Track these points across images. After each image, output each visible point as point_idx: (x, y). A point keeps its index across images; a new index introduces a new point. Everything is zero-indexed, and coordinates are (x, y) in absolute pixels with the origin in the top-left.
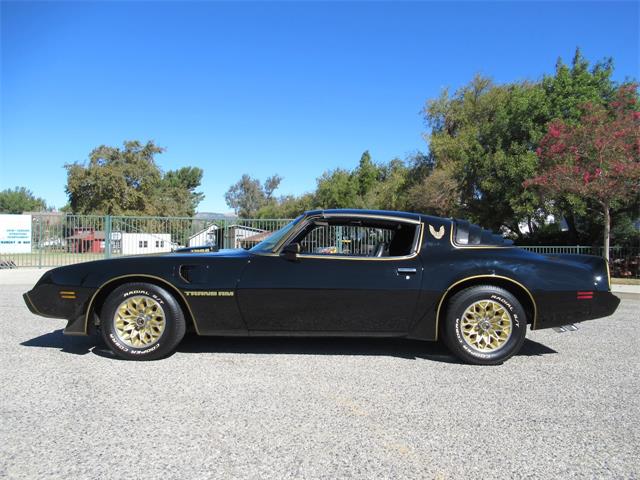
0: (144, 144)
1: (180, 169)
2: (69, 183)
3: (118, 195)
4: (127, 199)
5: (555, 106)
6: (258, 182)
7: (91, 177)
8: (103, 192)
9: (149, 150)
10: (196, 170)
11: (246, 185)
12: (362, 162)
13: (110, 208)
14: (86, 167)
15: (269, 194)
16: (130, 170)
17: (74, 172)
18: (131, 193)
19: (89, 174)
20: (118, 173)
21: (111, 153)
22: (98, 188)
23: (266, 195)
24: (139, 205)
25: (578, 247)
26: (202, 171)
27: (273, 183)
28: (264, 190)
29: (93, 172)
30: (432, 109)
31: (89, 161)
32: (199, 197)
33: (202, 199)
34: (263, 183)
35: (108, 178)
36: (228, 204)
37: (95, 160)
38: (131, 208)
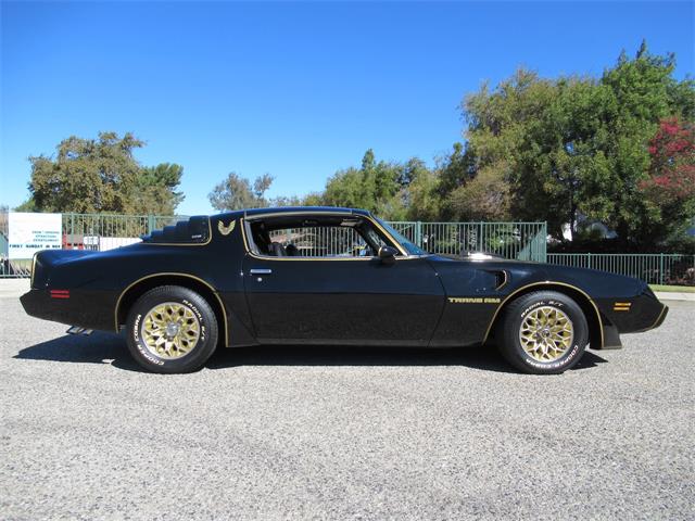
0: (121, 136)
1: (156, 165)
2: (34, 179)
3: (91, 193)
4: (102, 198)
5: (622, 103)
6: (246, 181)
7: (60, 172)
8: (75, 190)
9: (127, 144)
10: (175, 166)
11: (234, 185)
12: (365, 161)
13: (85, 208)
14: (55, 161)
15: (260, 194)
16: (106, 165)
17: (39, 166)
18: (108, 193)
19: (59, 169)
20: (92, 168)
21: (84, 145)
22: (69, 185)
23: (256, 197)
24: (117, 206)
25: (662, 255)
26: (182, 169)
27: (264, 183)
28: (253, 190)
29: (64, 167)
30: (470, 104)
31: (56, 155)
32: (180, 197)
33: (182, 199)
34: (252, 183)
35: (80, 174)
36: (213, 206)
37: (64, 152)
38: (106, 209)
